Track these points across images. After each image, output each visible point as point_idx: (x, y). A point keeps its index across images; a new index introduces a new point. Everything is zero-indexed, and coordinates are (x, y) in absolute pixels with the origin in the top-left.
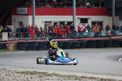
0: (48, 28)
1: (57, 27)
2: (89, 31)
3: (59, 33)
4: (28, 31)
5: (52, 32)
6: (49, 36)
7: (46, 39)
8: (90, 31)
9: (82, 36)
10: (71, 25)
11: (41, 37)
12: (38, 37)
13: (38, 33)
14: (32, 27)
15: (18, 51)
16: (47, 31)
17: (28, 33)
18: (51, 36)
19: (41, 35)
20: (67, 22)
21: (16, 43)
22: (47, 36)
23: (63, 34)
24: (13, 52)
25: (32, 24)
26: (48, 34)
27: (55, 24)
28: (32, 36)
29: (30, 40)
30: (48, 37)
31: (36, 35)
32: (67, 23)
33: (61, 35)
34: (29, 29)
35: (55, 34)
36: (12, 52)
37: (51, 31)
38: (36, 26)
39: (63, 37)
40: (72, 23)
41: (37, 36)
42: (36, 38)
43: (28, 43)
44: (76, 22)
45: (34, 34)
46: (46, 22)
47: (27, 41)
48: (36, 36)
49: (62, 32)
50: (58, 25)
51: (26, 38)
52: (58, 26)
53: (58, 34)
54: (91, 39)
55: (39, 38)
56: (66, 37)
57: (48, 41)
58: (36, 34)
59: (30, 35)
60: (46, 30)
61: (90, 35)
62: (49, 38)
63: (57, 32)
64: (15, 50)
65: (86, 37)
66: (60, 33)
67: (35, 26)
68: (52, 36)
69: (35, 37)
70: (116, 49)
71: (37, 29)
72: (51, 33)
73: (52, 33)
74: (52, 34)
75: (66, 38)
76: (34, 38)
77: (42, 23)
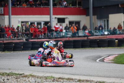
0: (24, 28)
1: (33, 27)
2: (66, 31)
4: (4, 31)
6: (25, 36)
7: (23, 39)
8: (68, 31)
9: (59, 36)
10: (48, 25)
12: (14, 38)
13: (15, 34)
14: (9, 27)
16: (24, 31)
17: (4, 33)
18: (28, 36)
19: (17, 36)
20: (43, 21)
22: (24, 36)
23: (40, 34)
25: (8, 24)
27: (32, 23)
28: (8, 37)
29: (6, 40)
31: (12, 35)
32: (44, 23)
33: (38, 35)
34: (5, 30)
38: (13, 26)
39: (40, 37)
40: (49, 23)
41: (13, 36)
42: (12, 39)
43: (4, 44)
44: (53, 21)
45: (10, 35)
46: (22, 22)
47: (3, 41)
48: (12, 36)
49: (39, 32)
50: (35, 25)
51: (2, 39)
52: (35, 27)
53: (35, 34)
54: (68, 39)
55: (16, 38)
56: (43, 37)
57: (25, 41)
58: (12, 34)
59: (6, 35)
60: (23, 30)
61: (67, 35)
62: (26, 38)
63: (34, 32)
65: (63, 37)
66: (37, 33)
67: (12, 27)
68: (29, 36)
69: (12, 37)
70: (94, 49)
71: (13, 29)
72: (27, 33)
73: (29, 34)
74: (29, 35)
75: (43, 39)
76: (11, 38)
77: (19, 23)
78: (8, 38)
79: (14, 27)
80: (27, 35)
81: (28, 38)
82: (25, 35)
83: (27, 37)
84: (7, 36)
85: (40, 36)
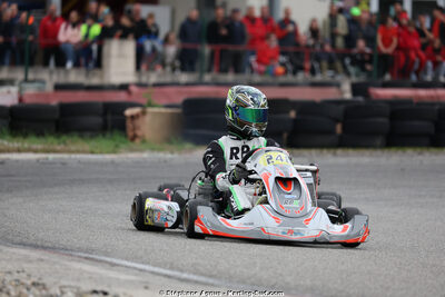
0: (342, 28)
3: (408, 57)
4: (243, 36)
5: (368, 50)
6: (352, 70)
7: (338, 85)
11: (313, 72)
12: (295, 73)
14: (266, 20)
15: (188, 146)
16: (340, 42)
17: (240, 48)
18: (363, 69)
19: (308, 65)
21: (179, 100)
22: (345, 67)
23: (430, 64)
24: (161, 155)
25: (265, 2)
26: (347, 61)
28: (263, 68)
30: (348, 74)
31: (282, 59)
33: (416, 66)
34: (248, 30)
35: (385, 63)
36: (153, 149)
37: (361, 44)
38: (287, 12)
39: (429, 78)
41: (290, 67)
42: (282, 79)
45: (274, 58)
48: (283, 65)
49: (421, 53)
50: (404, 12)
51: (230, 77)
52: (404, 22)
53: (402, 59)
55: (301, 76)
57: (348, 96)
58: (283, 53)
59: (253, 59)
60: (334, 36)
62: (354, 80)
63: (398, 48)
64: (168, 141)
66: (413, 54)
67: (280, 15)
68: (369, 67)
69: (280, 70)
72: (362, 53)
73: (371, 56)
74: (370, 62)
76: (275, 75)
78: (261, 73)
79: (294, 17)
80: (360, 62)
81: (362, 79)
82: (352, 64)
83: (357, 75)
84: (259, 61)
85: (426, 73)
